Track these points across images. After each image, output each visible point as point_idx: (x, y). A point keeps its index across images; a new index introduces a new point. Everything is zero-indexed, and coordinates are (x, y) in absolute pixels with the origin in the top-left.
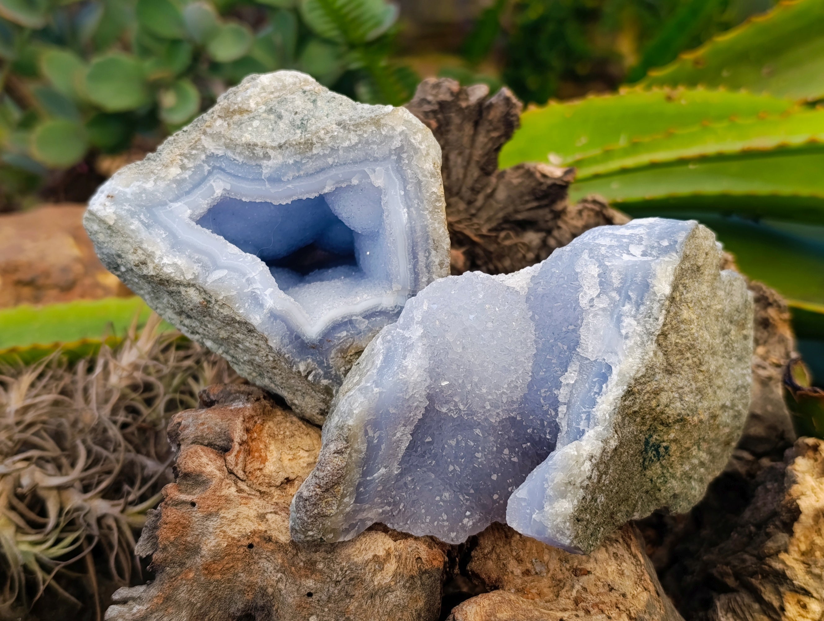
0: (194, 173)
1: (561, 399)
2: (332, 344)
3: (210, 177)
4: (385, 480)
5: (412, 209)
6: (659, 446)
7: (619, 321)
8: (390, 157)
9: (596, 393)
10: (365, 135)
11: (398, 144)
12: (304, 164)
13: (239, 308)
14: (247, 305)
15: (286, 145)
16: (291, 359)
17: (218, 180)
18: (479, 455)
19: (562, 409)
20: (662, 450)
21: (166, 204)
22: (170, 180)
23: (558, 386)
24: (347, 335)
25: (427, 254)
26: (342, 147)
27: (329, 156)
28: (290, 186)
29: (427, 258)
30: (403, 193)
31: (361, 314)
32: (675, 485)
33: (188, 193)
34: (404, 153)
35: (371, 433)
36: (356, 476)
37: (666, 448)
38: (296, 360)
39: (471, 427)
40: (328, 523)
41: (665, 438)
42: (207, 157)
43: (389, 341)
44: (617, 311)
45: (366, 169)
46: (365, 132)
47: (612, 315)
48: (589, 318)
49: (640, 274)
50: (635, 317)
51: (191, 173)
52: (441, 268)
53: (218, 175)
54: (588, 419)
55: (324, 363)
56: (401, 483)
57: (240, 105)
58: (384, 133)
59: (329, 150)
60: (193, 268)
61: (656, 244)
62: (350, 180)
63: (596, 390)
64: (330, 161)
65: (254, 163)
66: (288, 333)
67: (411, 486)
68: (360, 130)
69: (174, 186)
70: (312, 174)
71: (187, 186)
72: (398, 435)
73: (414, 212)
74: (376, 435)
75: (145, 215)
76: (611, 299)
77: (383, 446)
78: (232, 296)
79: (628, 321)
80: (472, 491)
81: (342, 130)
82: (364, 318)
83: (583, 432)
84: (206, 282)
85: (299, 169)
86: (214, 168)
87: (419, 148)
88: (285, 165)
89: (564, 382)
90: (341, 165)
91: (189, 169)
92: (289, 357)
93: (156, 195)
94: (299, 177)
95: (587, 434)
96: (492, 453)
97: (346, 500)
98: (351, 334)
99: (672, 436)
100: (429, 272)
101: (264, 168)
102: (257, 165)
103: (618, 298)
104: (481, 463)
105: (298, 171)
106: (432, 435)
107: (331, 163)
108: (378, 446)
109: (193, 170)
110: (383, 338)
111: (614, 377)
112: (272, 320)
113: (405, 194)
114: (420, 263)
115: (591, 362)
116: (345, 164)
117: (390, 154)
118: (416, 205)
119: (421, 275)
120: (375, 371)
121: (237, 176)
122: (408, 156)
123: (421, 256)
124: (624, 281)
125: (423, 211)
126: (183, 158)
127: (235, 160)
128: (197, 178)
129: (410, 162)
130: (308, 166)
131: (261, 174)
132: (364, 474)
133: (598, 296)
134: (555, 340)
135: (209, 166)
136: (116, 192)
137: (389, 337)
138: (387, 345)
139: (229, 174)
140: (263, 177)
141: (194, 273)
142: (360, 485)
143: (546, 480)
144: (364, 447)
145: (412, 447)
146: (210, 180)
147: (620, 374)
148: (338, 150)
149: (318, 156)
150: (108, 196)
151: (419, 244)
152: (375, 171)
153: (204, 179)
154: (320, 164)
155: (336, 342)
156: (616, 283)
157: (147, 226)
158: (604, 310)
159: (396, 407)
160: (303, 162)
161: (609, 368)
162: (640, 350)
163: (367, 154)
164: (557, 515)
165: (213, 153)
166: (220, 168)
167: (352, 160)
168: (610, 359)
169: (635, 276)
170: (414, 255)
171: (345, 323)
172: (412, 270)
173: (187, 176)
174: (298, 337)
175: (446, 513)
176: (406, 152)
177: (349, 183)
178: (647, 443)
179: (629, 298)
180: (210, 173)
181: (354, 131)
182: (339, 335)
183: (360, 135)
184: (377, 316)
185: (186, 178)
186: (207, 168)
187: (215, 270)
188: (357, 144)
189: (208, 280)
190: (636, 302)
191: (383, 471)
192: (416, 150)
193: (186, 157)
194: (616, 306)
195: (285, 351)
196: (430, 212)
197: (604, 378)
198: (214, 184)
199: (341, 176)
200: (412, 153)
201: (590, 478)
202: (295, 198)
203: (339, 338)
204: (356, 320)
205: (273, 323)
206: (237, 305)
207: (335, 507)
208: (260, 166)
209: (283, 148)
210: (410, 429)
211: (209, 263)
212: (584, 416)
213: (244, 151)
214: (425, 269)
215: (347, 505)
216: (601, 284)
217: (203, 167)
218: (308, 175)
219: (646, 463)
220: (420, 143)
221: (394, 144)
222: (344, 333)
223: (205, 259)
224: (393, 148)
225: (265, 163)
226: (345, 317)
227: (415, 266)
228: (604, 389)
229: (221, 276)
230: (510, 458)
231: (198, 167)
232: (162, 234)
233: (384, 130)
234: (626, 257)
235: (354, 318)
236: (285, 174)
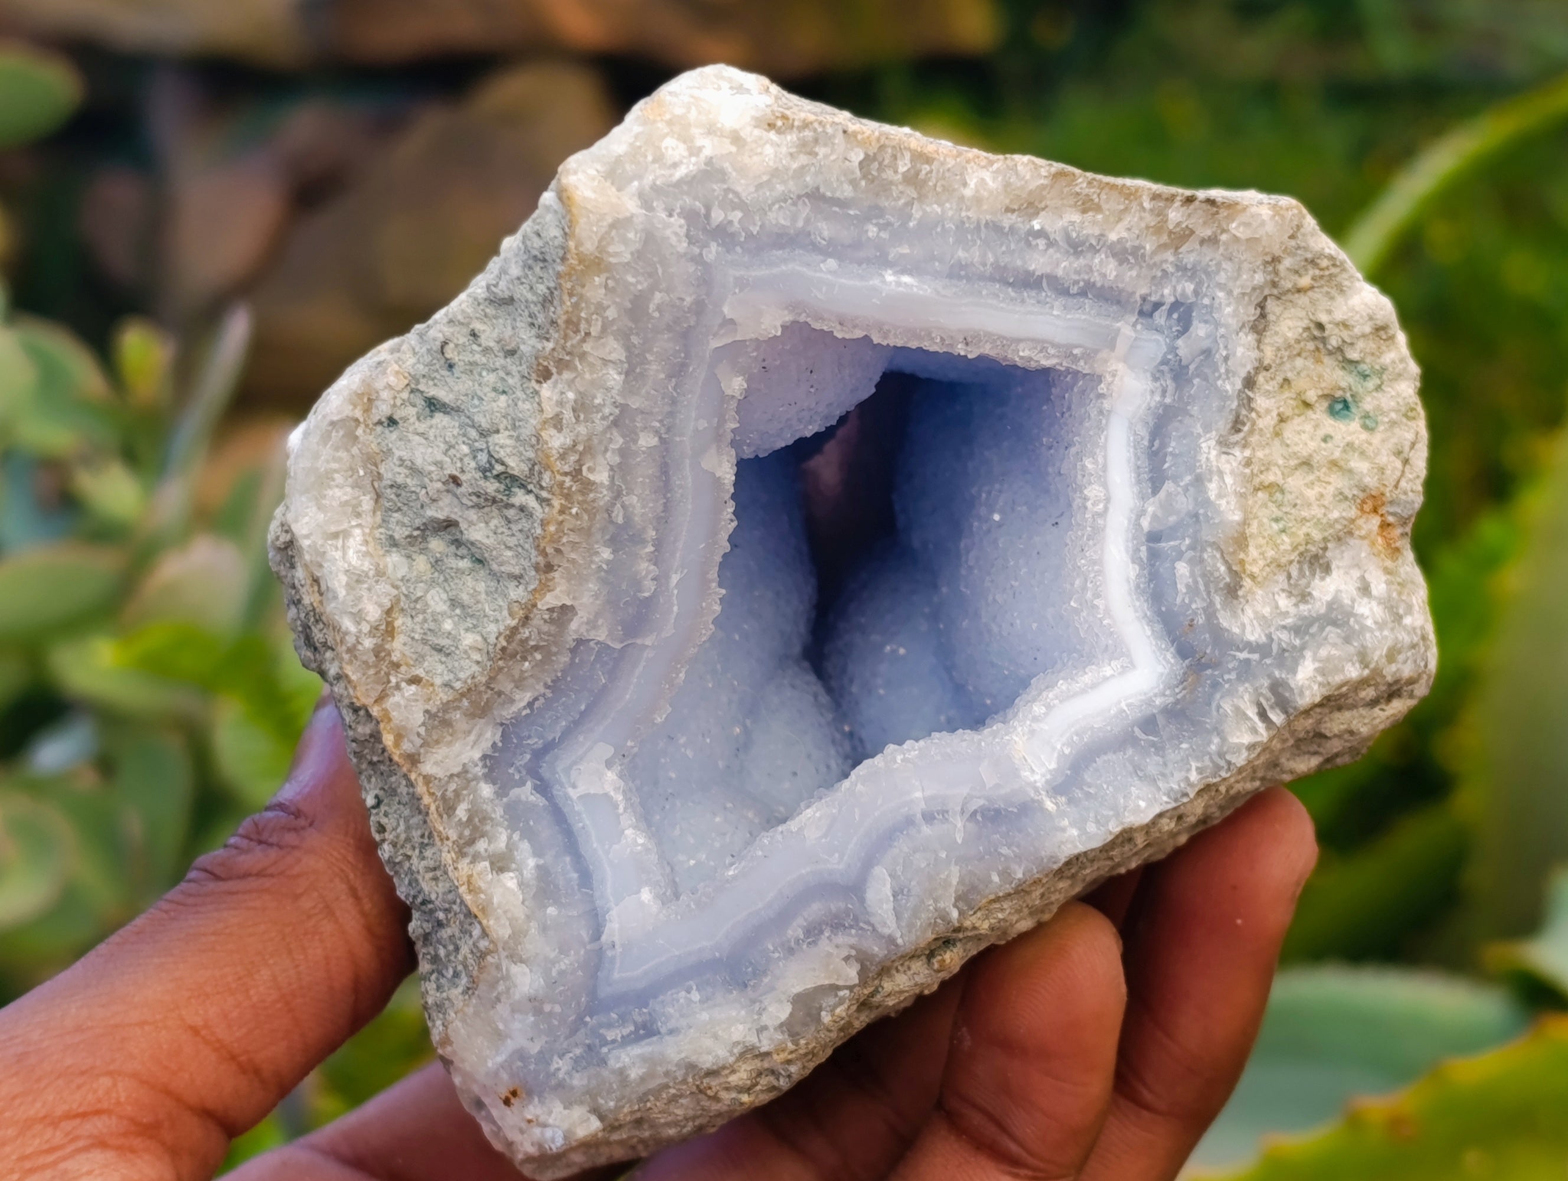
0: (528, 834)
2: (1201, 620)
3: (556, 791)
5: (893, 254)
8: (706, 266)
10: (611, 313)
11: (677, 222)
12: (628, 518)
13: (1005, 874)
14: (1004, 850)
15: (550, 550)
16: (1207, 762)
17: (574, 773)
21: (600, 953)
22: (528, 918)
24: (1191, 562)
25: (1041, 243)
26: (621, 393)
27: (631, 436)
28: (675, 578)
29: (1051, 244)
30: (832, 263)
31: (1143, 498)
33: (586, 877)
34: (707, 216)
38: (1213, 747)
42: (489, 778)
45: (715, 344)
46: (600, 308)
51: (525, 846)
52: (1098, 209)
53: (560, 766)
55: (1247, 661)
57: (365, 628)
58: (627, 257)
59: (615, 433)
60: (829, 955)
62: (724, 398)
64: (647, 441)
65: (564, 659)
66: (1130, 752)
68: (588, 321)
69: (551, 911)
70: (666, 508)
71: (565, 870)
73: (905, 250)
75: (610, 1026)
78: (961, 881)
81: (567, 375)
82: (1155, 491)
84: (891, 940)
85: (637, 539)
86: (533, 771)
87: (709, 161)
88: (611, 574)
90: (671, 414)
91: (511, 847)
92: (1200, 771)
93: (561, 973)
94: (658, 544)
98: (1192, 547)
100: (1094, 250)
101: (592, 635)
102: (573, 651)
105: (643, 542)
107: (654, 441)
109: (516, 836)
112: (1079, 794)
113: (840, 257)
114: (1060, 273)
116: (674, 402)
117: (698, 260)
118: (884, 235)
119: (1096, 278)
121: (583, 714)
122: (722, 207)
123: (1039, 262)
125: (910, 217)
126: (471, 850)
127: (530, 705)
128: (546, 830)
129: (742, 205)
130: (638, 510)
131: (604, 647)
135: (522, 783)
136: (505, 1076)
139: (567, 733)
140: (618, 646)
141: (847, 959)
146: (567, 797)
148: (624, 408)
149: (622, 470)
150: (507, 1102)
151: (1004, 260)
152: (732, 321)
153: (559, 816)
154: (645, 472)
155: (1198, 605)
157: (647, 1031)
160: (620, 520)
163: (669, 328)
165: (484, 757)
166: (539, 754)
167: (669, 377)
170: (1029, 282)
171: (1154, 555)
172: (1071, 302)
173: (531, 862)
174: (1149, 724)
176: (708, 209)
177: (733, 404)
180: (543, 788)
181: (583, 340)
182: (1181, 588)
183: (604, 330)
184: (1163, 445)
185: (538, 867)
186: (526, 793)
187: (862, 901)
188: (628, 348)
189: (886, 931)
192: (711, 172)
193: (472, 842)
195: (1178, 775)
196: (921, 198)
198: (582, 789)
199: (703, 424)
200: (717, 188)
202: (713, 574)
203: (1193, 590)
204: (1155, 517)
205: (1088, 795)
206: (996, 878)
208: (580, 642)
209: (555, 561)
211: (836, 905)
213: (516, 673)
214: (1082, 261)
217: (518, 801)
218: (664, 518)
220: (694, 151)
221: (673, 240)
222: (1182, 569)
223: (815, 910)
224: (683, 246)
225: (575, 626)
226: (1137, 550)
227: (1060, 288)
229: (887, 890)
231: (515, 815)
232: (690, 1001)
233: (616, 254)
235: (1146, 524)
236: (637, 583)
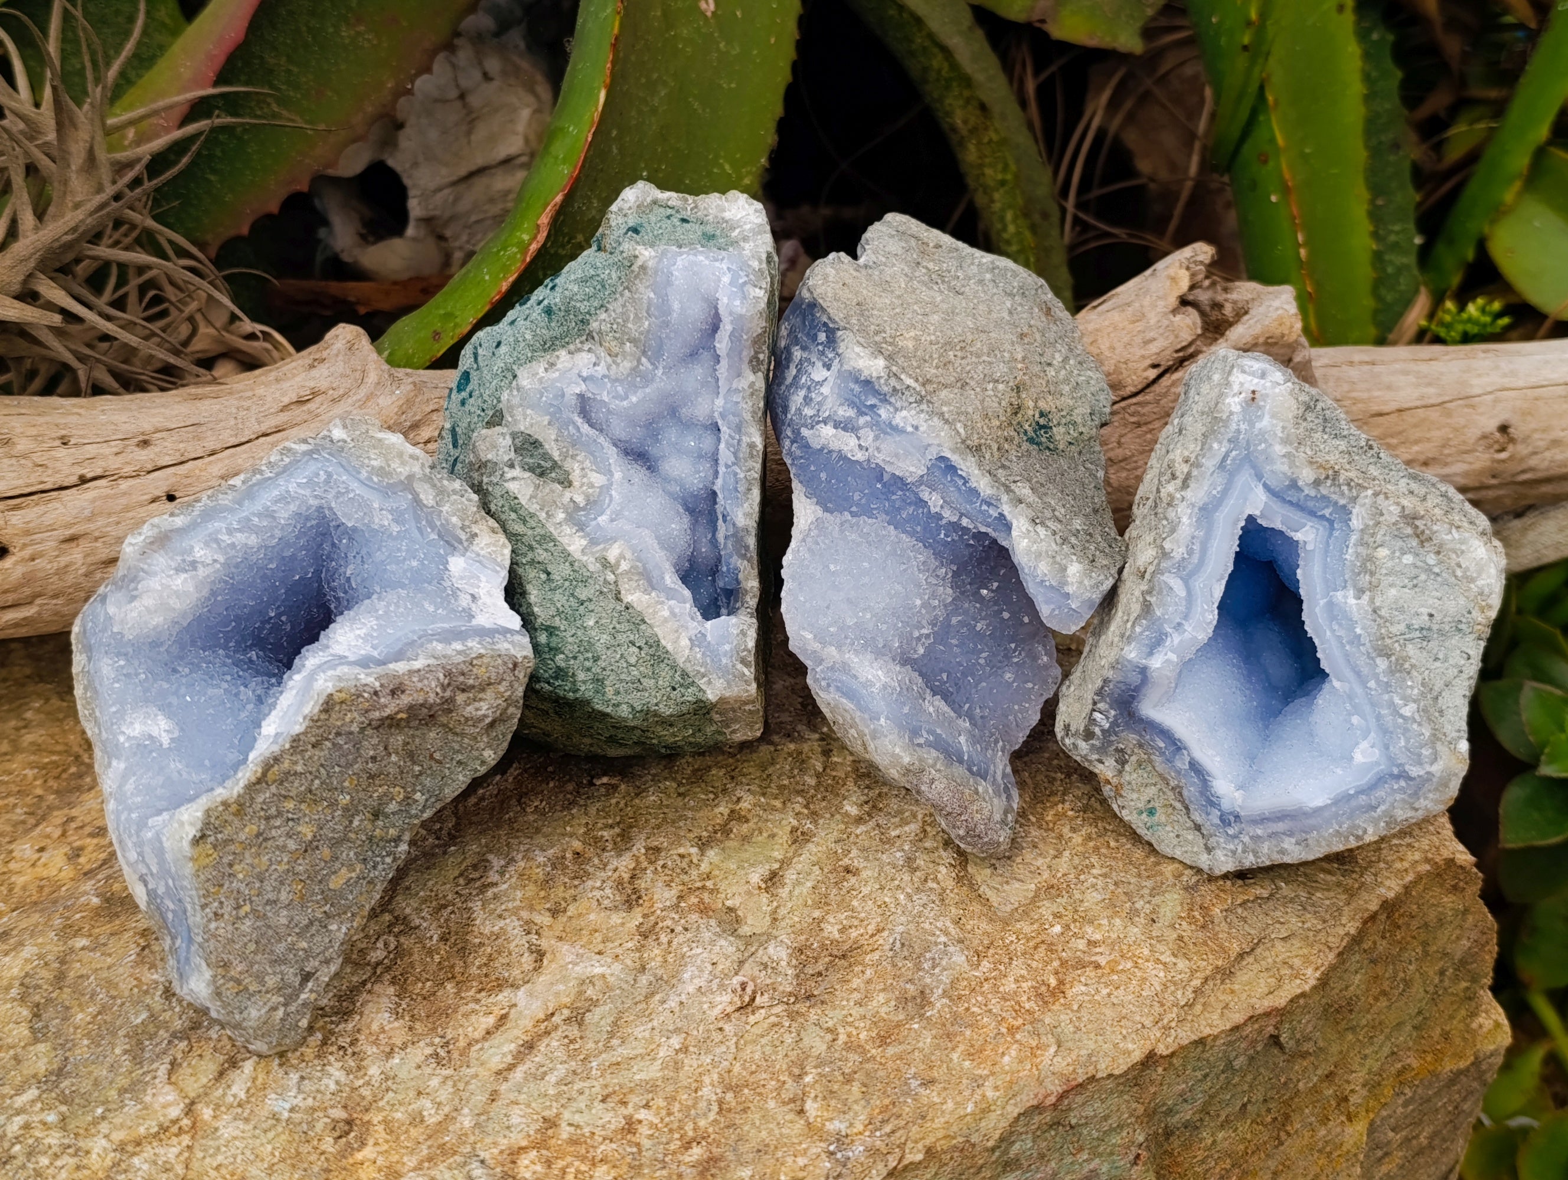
0: (1315, 499)
1: (954, 519)
4: (974, 740)
6: (1038, 423)
7: (895, 429)
9: (964, 484)
18: (979, 627)
19: (965, 522)
20: (1042, 421)
23: (939, 517)
24: (1160, 747)
32: (1081, 411)
35: (922, 741)
36: (960, 771)
37: (1042, 415)
39: (949, 626)
40: (997, 817)
41: (1031, 413)
43: (829, 685)
44: (883, 426)
47: (886, 433)
48: (879, 458)
49: (852, 385)
50: (896, 410)
51: (1313, 494)
54: (989, 504)
56: (979, 722)
61: (820, 348)
63: (960, 482)
65: (1347, 576)
67: (987, 712)
71: (1293, 497)
72: (931, 709)
74: (925, 735)
75: (1236, 456)
76: (867, 425)
77: (939, 731)
79: (898, 420)
80: (1013, 645)
83: (1001, 515)
88: (1351, 622)
89: (938, 509)
94: (1342, 643)
95: (1006, 513)
96: (980, 610)
97: (980, 789)
98: (1163, 751)
99: (1031, 404)
101: (1343, 592)
102: (1345, 581)
103: (868, 418)
104: (988, 625)
106: (942, 671)
108: (938, 737)
110: (821, 688)
111: (955, 459)
115: (928, 474)
120: (858, 713)
124: (852, 404)
127: (1347, 547)
128: (1310, 505)
132: (961, 761)
133: (859, 438)
134: (888, 499)
137: (824, 683)
138: (832, 689)
142: (970, 770)
143: (1043, 581)
144: (934, 753)
145: (946, 697)
147: (954, 451)
156: (851, 413)
158: (876, 438)
159: (904, 704)
161: (942, 458)
162: (935, 419)
164: (1081, 583)
168: (932, 453)
169: (852, 390)
175: (1027, 682)
178: (1031, 440)
179: (873, 406)
187: (1182, 578)
190: (881, 401)
191: (962, 739)
194: (877, 424)
197: (951, 469)
201: (1054, 533)
207: (984, 804)
208: (1345, 586)
210: (928, 694)
211: (1189, 569)
212: (984, 507)
215: (987, 791)
216: (845, 429)
219: (1052, 446)
222: (1162, 744)
225: (1351, 593)
228: (964, 474)
230: (992, 591)
232: (1215, 488)
234: (825, 390)
